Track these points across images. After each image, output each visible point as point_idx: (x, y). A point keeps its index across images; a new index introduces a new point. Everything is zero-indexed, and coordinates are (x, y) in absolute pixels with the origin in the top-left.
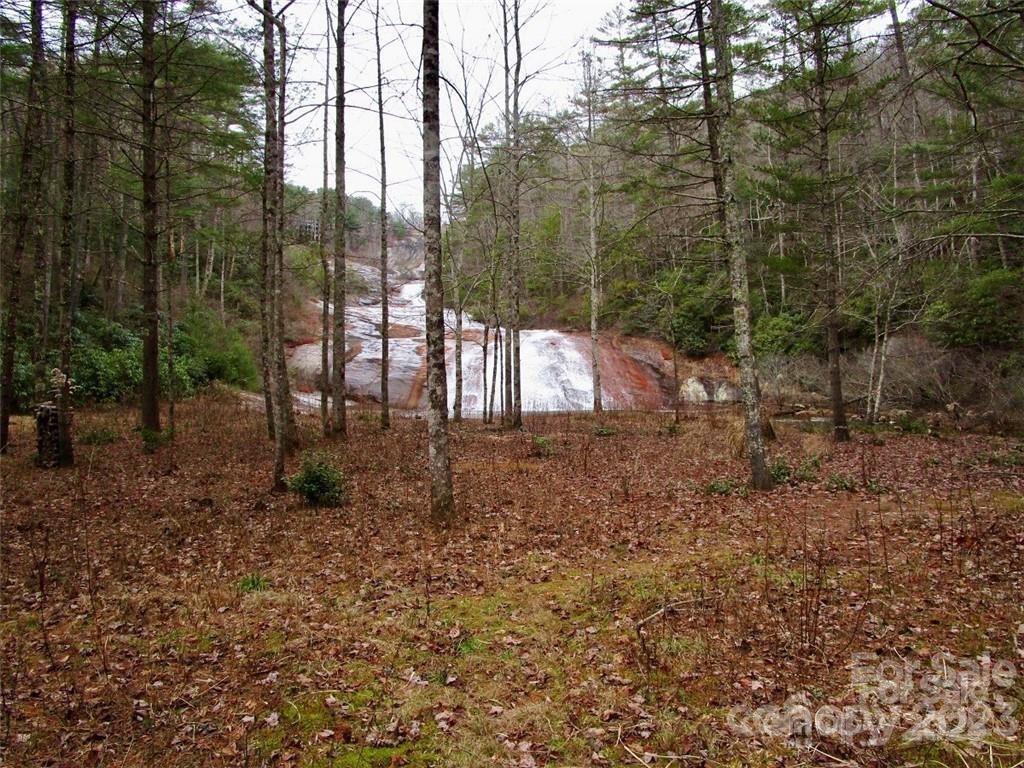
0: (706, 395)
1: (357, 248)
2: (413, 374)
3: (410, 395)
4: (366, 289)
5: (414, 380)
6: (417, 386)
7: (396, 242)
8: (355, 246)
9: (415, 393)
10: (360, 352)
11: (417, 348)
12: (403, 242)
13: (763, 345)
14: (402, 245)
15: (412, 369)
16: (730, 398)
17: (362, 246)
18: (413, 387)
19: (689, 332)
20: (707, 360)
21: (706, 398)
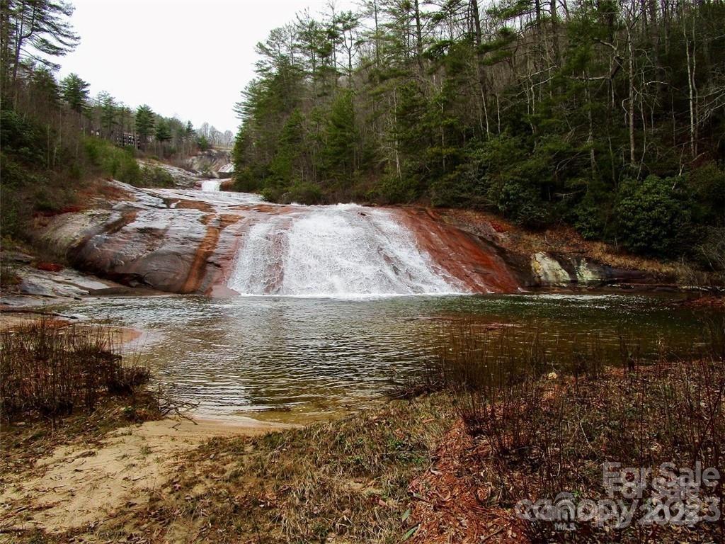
0: (567, 274)
1: (170, 156)
2: (193, 246)
3: (189, 274)
4: (172, 183)
5: (195, 254)
6: (198, 262)
7: (200, 153)
8: (167, 154)
9: (195, 271)
10: (133, 221)
11: (203, 217)
12: (206, 152)
13: (634, 213)
14: (205, 154)
15: (195, 240)
16: (597, 277)
17: (173, 155)
18: (193, 264)
19: (525, 200)
20: (548, 232)
21: (568, 278)
